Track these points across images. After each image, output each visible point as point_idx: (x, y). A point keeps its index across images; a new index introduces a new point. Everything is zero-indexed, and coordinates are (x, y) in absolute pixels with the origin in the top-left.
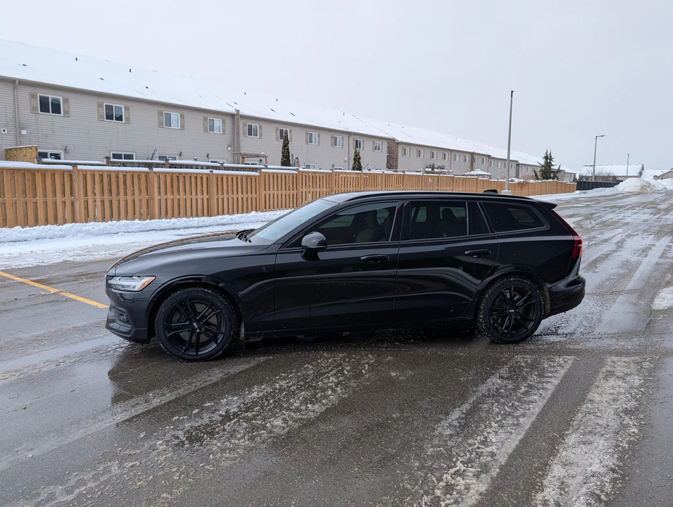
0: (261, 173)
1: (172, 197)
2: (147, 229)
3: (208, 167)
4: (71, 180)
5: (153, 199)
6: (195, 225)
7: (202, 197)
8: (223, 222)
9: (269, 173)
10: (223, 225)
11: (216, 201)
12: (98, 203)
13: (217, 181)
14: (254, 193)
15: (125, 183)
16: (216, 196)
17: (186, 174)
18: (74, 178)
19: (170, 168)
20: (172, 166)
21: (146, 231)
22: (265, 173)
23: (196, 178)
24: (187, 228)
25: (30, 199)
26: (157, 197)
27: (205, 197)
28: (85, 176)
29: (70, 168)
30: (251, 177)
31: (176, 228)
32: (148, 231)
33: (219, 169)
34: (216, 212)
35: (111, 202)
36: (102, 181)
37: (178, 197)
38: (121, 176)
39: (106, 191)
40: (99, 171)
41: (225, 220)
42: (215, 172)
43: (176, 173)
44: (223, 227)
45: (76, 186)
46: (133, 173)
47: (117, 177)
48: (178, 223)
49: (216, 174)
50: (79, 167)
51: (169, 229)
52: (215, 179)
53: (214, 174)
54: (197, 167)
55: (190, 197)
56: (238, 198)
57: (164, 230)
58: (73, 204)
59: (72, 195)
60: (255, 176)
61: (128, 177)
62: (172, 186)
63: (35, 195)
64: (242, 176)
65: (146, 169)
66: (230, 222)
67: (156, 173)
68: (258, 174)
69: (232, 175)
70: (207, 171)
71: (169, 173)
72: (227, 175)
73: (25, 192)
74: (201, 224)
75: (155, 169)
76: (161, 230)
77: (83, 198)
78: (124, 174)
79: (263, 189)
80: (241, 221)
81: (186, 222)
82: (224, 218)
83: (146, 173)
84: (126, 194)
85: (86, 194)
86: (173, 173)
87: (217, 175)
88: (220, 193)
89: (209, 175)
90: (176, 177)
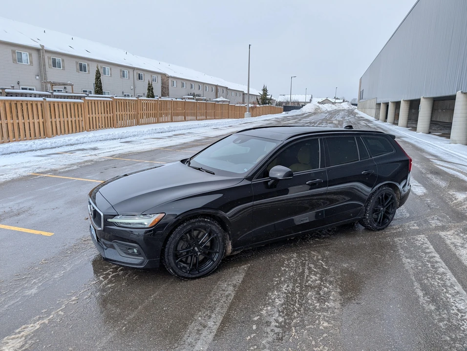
0: (85, 100)
1: (12, 121)
2: (8, 152)
3: (40, 96)
6: (49, 146)
7: (38, 120)
8: (71, 142)
9: (91, 100)
10: (71, 145)
11: (50, 123)
13: (50, 107)
14: (80, 116)
16: (50, 120)
17: (23, 101)
19: (6, 96)
20: (8, 94)
21: (8, 154)
22: (88, 100)
23: (32, 104)
24: (43, 149)
27: (41, 120)
30: (77, 103)
31: (33, 150)
32: (10, 154)
33: (50, 98)
34: (51, 133)
37: (17, 121)
41: (72, 141)
42: (48, 99)
43: (14, 101)
44: (72, 147)
48: (35, 145)
49: (48, 102)
51: (28, 151)
52: (48, 106)
53: (47, 102)
54: (31, 95)
55: (28, 121)
56: (68, 121)
57: (24, 152)
60: (81, 103)
62: (11, 112)
64: (70, 103)
66: (76, 142)
68: (83, 101)
69: (62, 102)
70: (41, 99)
71: (7, 101)
72: (58, 102)
74: (54, 145)
76: (21, 152)
79: (88, 113)
80: (85, 141)
81: (41, 144)
82: (71, 140)
86: (11, 101)
87: (50, 102)
88: (53, 117)
89: (42, 102)
90: (14, 104)
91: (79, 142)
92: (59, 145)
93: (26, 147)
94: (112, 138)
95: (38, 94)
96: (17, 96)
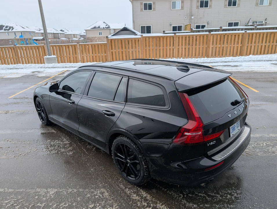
1: (219, 46)
4: (173, 40)
5: (209, 47)
7: (237, 45)
11: (246, 47)
12: (184, 49)
13: (249, 36)
15: (196, 40)
16: (246, 45)
18: (175, 39)
19: (223, 31)
23: (235, 35)
25: (158, 48)
26: (211, 46)
27: (240, 45)
28: (179, 38)
29: (173, 35)
34: (245, 54)
35: (189, 48)
36: (186, 40)
37: (223, 46)
38: (195, 37)
39: (187, 44)
40: (185, 35)
42: (248, 31)
45: (175, 42)
46: (200, 36)
47: (193, 37)
49: (248, 33)
50: (177, 34)
52: (247, 36)
55: (230, 46)
56: (262, 46)
58: (173, 50)
59: (173, 46)
61: (198, 37)
62: (220, 40)
63: (160, 46)
65: (208, 33)
66: (230, 61)
67: (212, 34)
70: (243, 32)
71: (220, 34)
73: (156, 45)
75: (212, 33)
77: (177, 47)
78: (196, 36)
80: (238, 60)
83: (207, 35)
84: (196, 45)
85: (179, 45)
86: (222, 34)
87: (249, 33)
88: (250, 43)
89: (244, 33)
90: (223, 36)
91: (233, 61)
92: (216, 61)
93: (195, 61)
94: (268, 60)
95: (244, 28)
96: (229, 31)
